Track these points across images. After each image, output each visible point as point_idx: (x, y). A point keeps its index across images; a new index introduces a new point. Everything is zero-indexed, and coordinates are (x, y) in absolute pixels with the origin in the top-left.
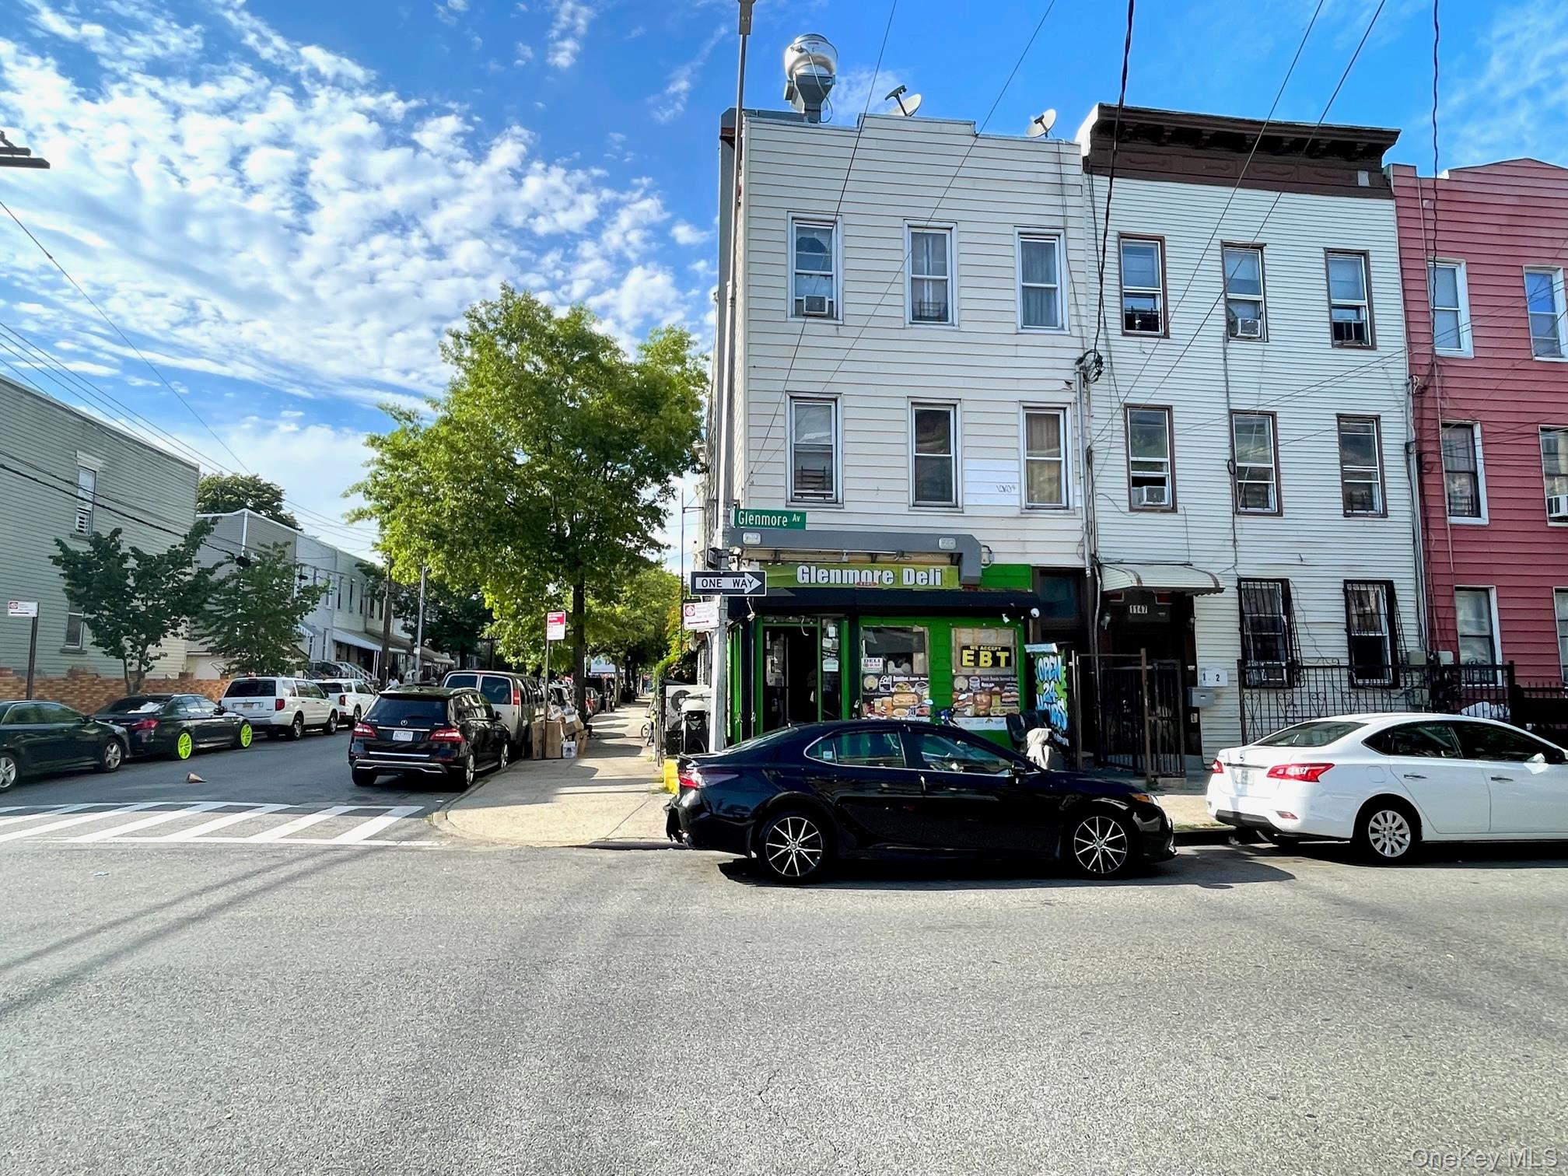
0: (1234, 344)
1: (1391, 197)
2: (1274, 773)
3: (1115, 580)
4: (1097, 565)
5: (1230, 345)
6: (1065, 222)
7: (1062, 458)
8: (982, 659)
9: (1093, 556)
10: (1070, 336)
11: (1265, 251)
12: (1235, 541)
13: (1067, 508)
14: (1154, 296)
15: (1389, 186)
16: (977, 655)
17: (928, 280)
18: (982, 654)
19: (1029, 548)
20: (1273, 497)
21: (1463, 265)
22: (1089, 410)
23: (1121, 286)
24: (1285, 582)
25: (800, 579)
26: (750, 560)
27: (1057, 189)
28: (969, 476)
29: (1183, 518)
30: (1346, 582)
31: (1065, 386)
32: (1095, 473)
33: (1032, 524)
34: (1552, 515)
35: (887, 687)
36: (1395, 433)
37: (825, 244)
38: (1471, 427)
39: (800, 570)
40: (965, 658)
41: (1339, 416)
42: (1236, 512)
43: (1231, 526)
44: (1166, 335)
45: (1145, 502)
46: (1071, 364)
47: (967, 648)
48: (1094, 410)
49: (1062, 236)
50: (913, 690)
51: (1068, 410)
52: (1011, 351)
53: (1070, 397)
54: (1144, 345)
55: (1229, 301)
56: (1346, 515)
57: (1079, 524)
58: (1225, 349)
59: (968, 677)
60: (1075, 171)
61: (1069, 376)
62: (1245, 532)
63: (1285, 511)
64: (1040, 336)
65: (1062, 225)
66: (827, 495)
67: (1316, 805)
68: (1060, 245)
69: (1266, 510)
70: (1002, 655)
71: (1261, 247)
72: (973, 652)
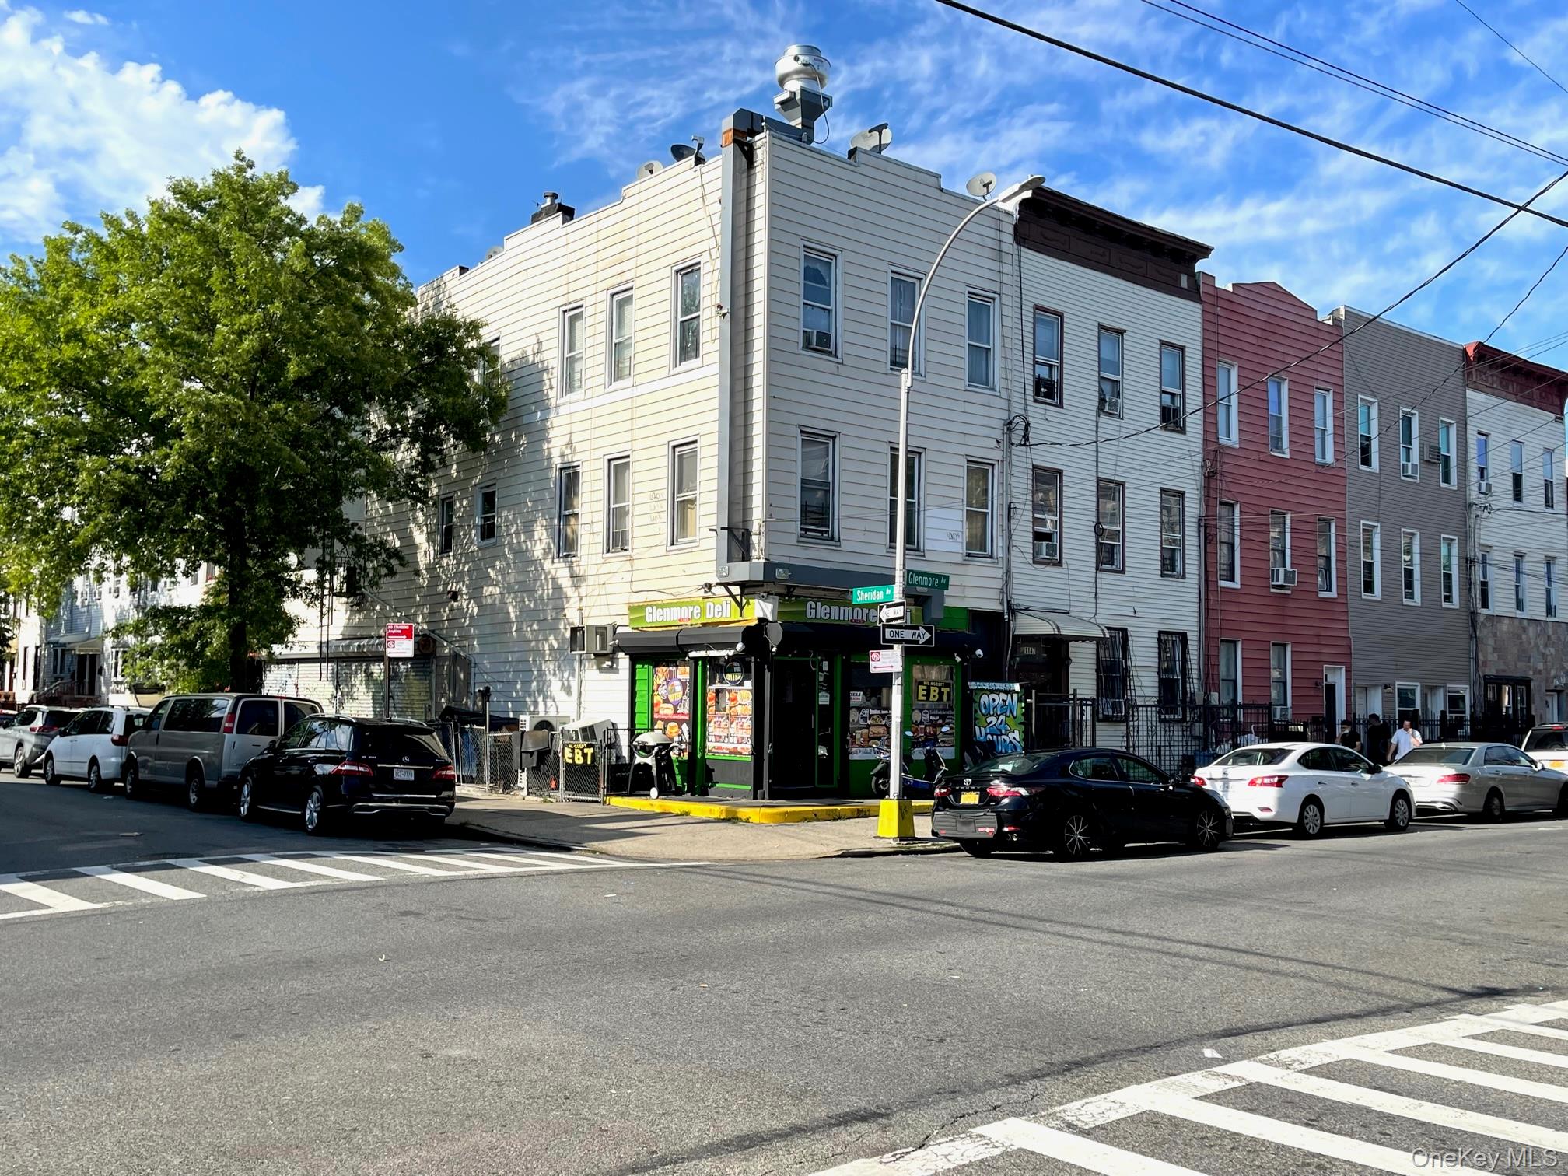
0: (1103, 419)
1: (1200, 301)
2: (1252, 783)
3: (1026, 625)
4: (1013, 610)
5: (1101, 420)
6: (1001, 288)
7: (989, 510)
8: (932, 693)
9: (1009, 602)
10: (1000, 397)
11: (1125, 337)
12: (1096, 594)
13: (991, 557)
14: (1051, 366)
15: (1198, 290)
16: (928, 690)
17: (900, 326)
18: (932, 689)
19: (969, 592)
20: (1118, 557)
21: (1236, 368)
22: (1010, 469)
23: (1034, 355)
24: (1124, 631)
25: (809, 616)
26: (769, 594)
27: (996, 255)
28: (930, 523)
29: (1066, 571)
30: (1160, 633)
31: (996, 444)
32: (1013, 527)
33: (971, 570)
34: (1275, 583)
35: (865, 719)
36: (1193, 508)
37: (827, 281)
38: (1232, 506)
39: (809, 604)
40: (921, 692)
41: (1162, 490)
42: (1097, 569)
43: (1093, 580)
44: (1061, 406)
45: (1044, 556)
46: (999, 424)
47: (921, 683)
48: (1014, 468)
49: (997, 301)
50: (883, 723)
51: (996, 467)
52: (960, 406)
53: (997, 455)
54: (1048, 413)
55: (1102, 378)
56: (1162, 575)
57: (999, 573)
58: (1097, 422)
59: (921, 711)
60: (1008, 239)
61: (998, 434)
62: (1104, 586)
63: (1127, 569)
64: (979, 396)
65: (998, 290)
66: (826, 532)
67: (1281, 802)
68: (995, 309)
69: (1114, 568)
70: (946, 690)
71: (1122, 332)
72: (925, 688)
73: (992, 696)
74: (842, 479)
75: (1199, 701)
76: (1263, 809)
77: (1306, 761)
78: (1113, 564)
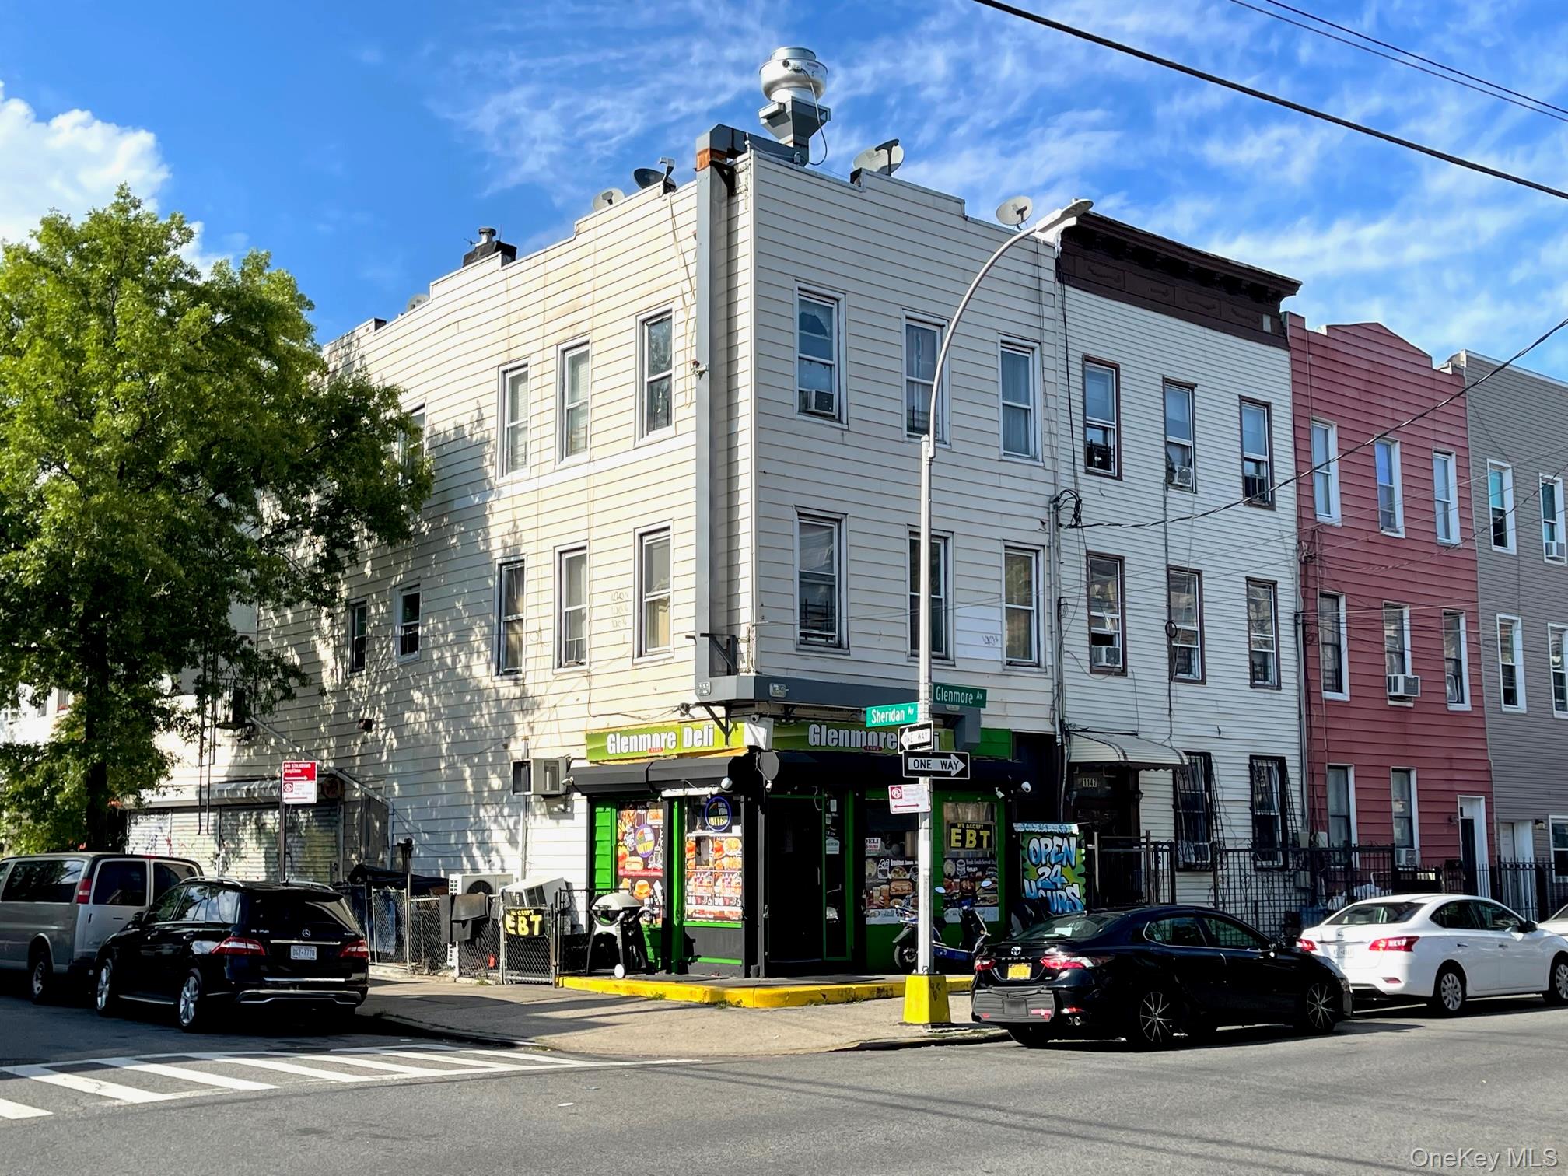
0: (1172, 493)
1: (1287, 348)
2: (1374, 946)
3: (1084, 751)
4: (1067, 732)
5: (1169, 494)
6: (1042, 335)
7: (1034, 608)
8: (968, 838)
9: (1061, 722)
10: (1043, 468)
11: (1196, 392)
12: (1170, 710)
13: (1038, 665)
14: (1105, 430)
15: (1285, 334)
16: (964, 834)
17: (918, 383)
18: (968, 832)
19: (1011, 710)
20: (1196, 663)
21: (1335, 428)
22: (1059, 556)
23: (1084, 416)
24: (1207, 756)
25: (811, 743)
26: (761, 715)
27: (1033, 295)
28: (960, 624)
29: (1132, 682)
30: (1252, 757)
31: (1041, 527)
32: (1064, 628)
33: (1014, 682)
34: (1393, 693)
35: (884, 872)
36: (1288, 601)
37: (828, 329)
38: (1336, 598)
39: (812, 727)
40: (954, 837)
41: (1248, 579)
42: (1171, 679)
43: (1167, 693)
44: (1119, 477)
45: (1104, 663)
46: (1044, 501)
47: (955, 826)
48: (1063, 555)
49: (1037, 351)
50: (908, 877)
51: (1041, 553)
52: (994, 480)
53: (1042, 539)
54: (1103, 487)
55: (1168, 443)
56: (1253, 686)
57: (1048, 685)
58: (1165, 498)
59: (955, 860)
60: (1049, 274)
61: (1042, 514)
62: (1180, 700)
63: (1208, 679)
64: (1018, 466)
65: (1038, 338)
66: (832, 637)
67: (1412, 969)
68: (1035, 361)
69: (1191, 677)
70: (985, 834)
71: (1192, 387)
72: (960, 831)
73: (1044, 841)
74: (851, 571)
75: (1304, 843)
76: (1389, 980)
77: (1442, 917)
78: (1190, 673)
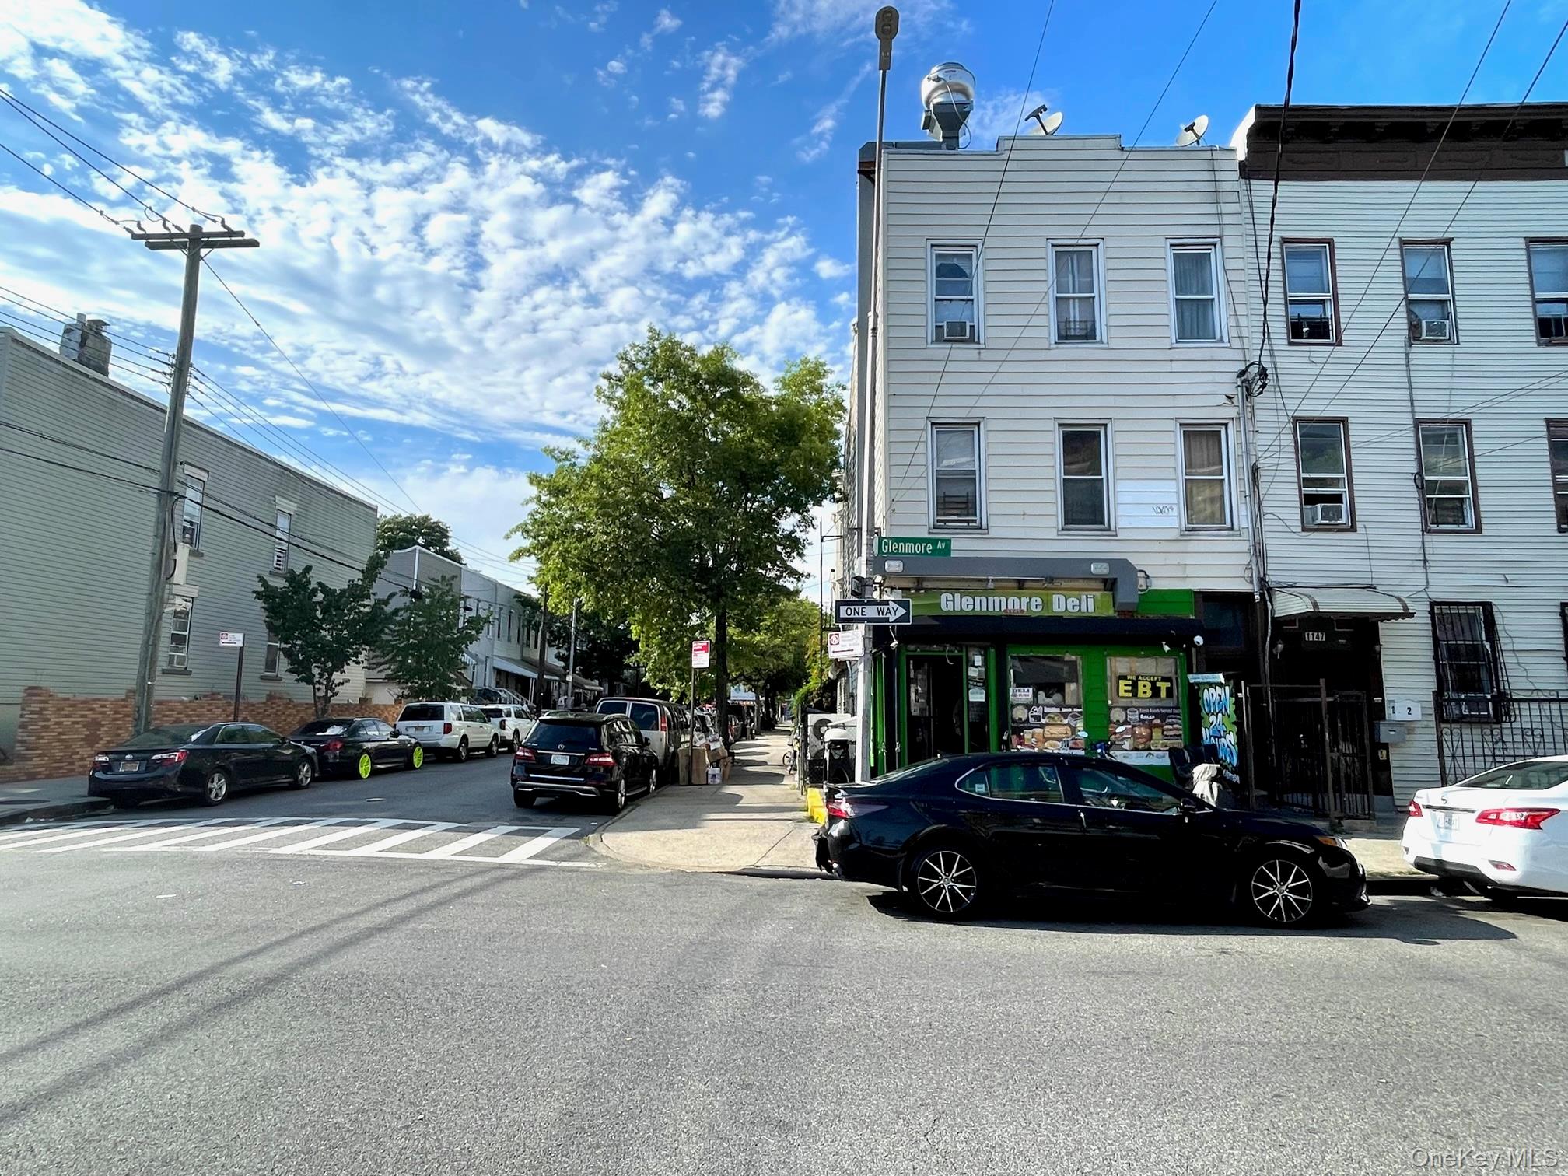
0: (1418, 348)
2: (1484, 818)
3: (1287, 606)
4: (1267, 589)
5: (1413, 350)
6: (1221, 230)
7: (1225, 476)
8: (1141, 689)
9: (1262, 580)
10: (1230, 348)
11: (1452, 246)
12: (1425, 561)
13: (1232, 529)
14: (1323, 302)
16: (1135, 685)
17: (1074, 298)
18: (1140, 684)
19: (1190, 572)
20: (1469, 513)
22: (1254, 426)
23: (1285, 293)
24: (1487, 606)
25: (943, 607)
26: (892, 588)
27: (1211, 197)
28: (1122, 498)
29: (1364, 537)
30: (1563, 605)
31: (1227, 401)
32: (1262, 491)
33: (1193, 546)
35: (1037, 718)
37: (968, 272)
39: (944, 596)
40: (1122, 688)
41: (1549, 421)
42: (1426, 530)
43: (1420, 545)
44: (1339, 343)
45: (1319, 521)
46: (1233, 377)
47: (1124, 678)
48: (1258, 424)
49: (1218, 246)
50: (1066, 722)
51: (1230, 426)
52: (1167, 367)
53: (1232, 412)
54: (1312, 354)
55: (1410, 303)
56: (1561, 530)
57: (1245, 546)
58: (1407, 354)
59: (1125, 709)
60: (1230, 178)
61: (1231, 390)
62: (1437, 551)
63: (1484, 527)
64: (1196, 350)
65: (1218, 234)
66: (975, 521)
68: (1215, 256)
69: (1462, 527)
70: (1163, 686)
71: (1447, 242)
72: (1130, 682)
73: (1212, 690)
74: (990, 464)
76: (1498, 865)
78: (1464, 523)
